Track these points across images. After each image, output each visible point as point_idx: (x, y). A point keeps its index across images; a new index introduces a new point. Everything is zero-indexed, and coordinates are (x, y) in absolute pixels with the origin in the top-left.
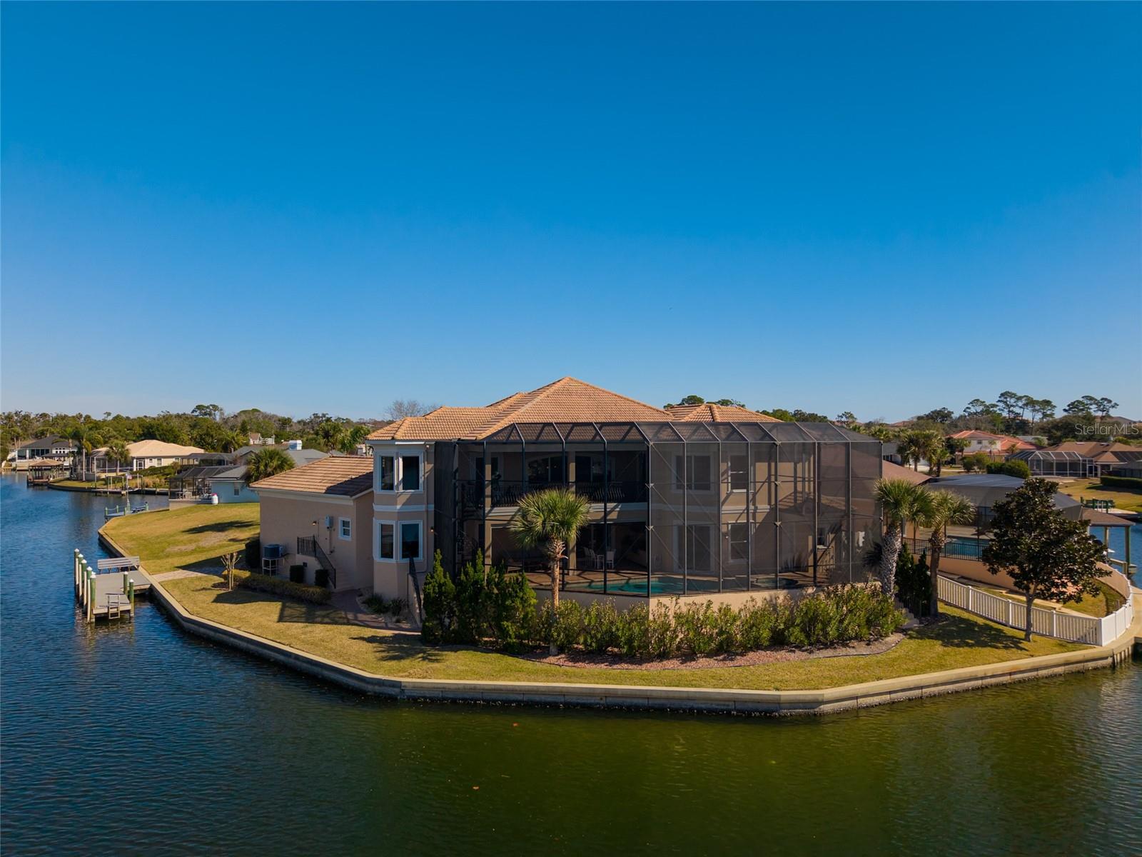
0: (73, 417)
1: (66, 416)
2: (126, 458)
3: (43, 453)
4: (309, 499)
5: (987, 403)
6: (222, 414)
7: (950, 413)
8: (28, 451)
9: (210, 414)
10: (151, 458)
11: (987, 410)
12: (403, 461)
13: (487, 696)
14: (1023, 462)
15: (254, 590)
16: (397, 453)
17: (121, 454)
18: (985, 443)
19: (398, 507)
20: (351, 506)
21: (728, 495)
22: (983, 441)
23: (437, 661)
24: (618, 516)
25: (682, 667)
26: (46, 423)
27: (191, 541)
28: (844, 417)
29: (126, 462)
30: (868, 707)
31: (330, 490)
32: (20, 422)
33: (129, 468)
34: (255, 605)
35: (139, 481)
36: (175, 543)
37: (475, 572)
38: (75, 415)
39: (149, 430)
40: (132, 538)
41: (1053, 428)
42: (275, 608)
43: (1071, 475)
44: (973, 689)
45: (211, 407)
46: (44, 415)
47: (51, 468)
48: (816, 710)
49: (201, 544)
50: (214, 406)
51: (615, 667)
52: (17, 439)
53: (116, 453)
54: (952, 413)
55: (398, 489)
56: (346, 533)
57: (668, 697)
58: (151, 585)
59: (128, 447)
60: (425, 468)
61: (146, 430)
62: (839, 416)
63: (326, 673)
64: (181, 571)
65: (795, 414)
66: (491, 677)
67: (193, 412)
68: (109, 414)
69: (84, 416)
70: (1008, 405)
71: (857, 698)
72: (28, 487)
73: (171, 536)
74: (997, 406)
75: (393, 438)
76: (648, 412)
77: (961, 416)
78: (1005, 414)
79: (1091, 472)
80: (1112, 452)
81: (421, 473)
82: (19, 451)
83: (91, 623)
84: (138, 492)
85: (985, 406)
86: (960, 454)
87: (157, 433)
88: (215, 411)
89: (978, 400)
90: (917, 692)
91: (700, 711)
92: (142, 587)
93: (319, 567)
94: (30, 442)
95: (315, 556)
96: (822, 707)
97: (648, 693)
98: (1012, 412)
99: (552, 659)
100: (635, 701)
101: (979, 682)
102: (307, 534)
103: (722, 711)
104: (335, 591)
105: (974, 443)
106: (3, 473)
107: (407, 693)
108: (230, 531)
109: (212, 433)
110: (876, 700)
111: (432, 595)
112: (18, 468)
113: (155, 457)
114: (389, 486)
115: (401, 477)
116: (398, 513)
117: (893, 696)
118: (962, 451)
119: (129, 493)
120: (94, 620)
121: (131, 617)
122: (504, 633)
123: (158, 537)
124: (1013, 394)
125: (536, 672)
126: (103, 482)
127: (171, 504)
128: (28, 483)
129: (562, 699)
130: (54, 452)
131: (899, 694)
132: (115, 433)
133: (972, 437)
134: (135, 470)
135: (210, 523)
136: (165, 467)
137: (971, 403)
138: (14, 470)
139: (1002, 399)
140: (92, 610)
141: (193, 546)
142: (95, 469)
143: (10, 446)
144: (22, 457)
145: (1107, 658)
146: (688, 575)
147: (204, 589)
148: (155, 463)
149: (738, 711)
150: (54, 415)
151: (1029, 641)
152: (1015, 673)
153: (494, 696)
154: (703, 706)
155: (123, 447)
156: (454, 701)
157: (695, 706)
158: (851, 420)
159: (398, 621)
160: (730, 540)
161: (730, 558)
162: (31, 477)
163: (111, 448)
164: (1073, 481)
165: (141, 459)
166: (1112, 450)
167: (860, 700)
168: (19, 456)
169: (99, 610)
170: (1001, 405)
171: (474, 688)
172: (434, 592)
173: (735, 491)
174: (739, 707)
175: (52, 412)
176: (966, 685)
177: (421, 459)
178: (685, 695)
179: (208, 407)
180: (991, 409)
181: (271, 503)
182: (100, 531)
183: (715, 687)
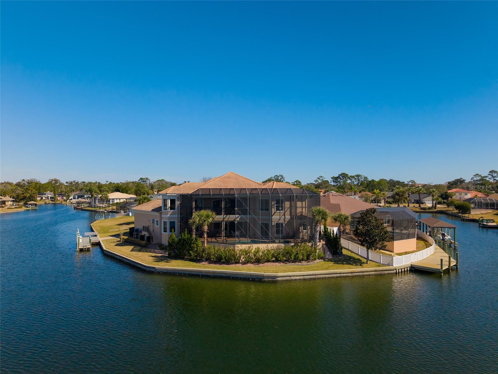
0: (94, 183)
1: (91, 182)
2: (107, 199)
3: (81, 197)
4: (147, 213)
5: (482, 176)
6: (150, 181)
7: (464, 181)
8: (76, 196)
9: (145, 182)
10: (117, 199)
11: (483, 179)
12: (170, 201)
13: (180, 272)
15: (128, 242)
16: (168, 198)
17: (106, 197)
18: (463, 194)
19: (168, 216)
20: (158, 215)
21: (275, 213)
22: (462, 194)
23: (169, 262)
24: (240, 219)
26: (84, 185)
27: (117, 228)
28: (411, 183)
29: (108, 201)
30: (295, 280)
31: (153, 210)
32: (75, 185)
33: (109, 203)
34: (126, 247)
35: (111, 207)
36: (113, 228)
37: (184, 236)
38: (94, 182)
39: (118, 188)
40: (100, 227)
42: (131, 247)
43: (491, 209)
44: (336, 277)
45: (146, 179)
46: (84, 182)
47: (83, 203)
48: (276, 279)
49: (120, 229)
50: (147, 178)
51: (221, 265)
52: (73, 192)
53: (104, 197)
54: (465, 180)
55: (168, 210)
56: (157, 224)
57: (232, 274)
58: (99, 241)
59: (108, 195)
60: (177, 203)
61: (116, 188)
62: (408, 182)
63: (138, 265)
64: (110, 237)
65: (390, 181)
66: (182, 267)
67: (139, 181)
68: (107, 182)
69: (98, 182)
70: (493, 177)
71: (290, 276)
72: (74, 209)
73: (112, 226)
74: (488, 177)
75: (166, 193)
76: (254, 184)
77: (470, 182)
78: (492, 181)
81: (176, 205)
82: (73, 196)
83: (78, 251)
84: (111, 212)
85: (482, 177)
87: (120, 189)
88: (147, 180)
89: (478, 174)
90: (314, 277)
91: (240, 278)
92: (97, 241)
93: (148, 235)
94: (77, 192)
95: (148, 232)
96: (277, 278)
97: (225, 272)
98: (495, 180)
99: (203, 263)
100: (222, 275)
101: (339, 275)
102: (146, 225)
103: (247, 278)
104: (153, 243)
105: (457, 194)
106: (68, 204)
107: (157, 271)
108: (131, 225)
109: (140, 189)
110: (298, 278)
111: (170, 243)
112: (73, 203)
113: (118, 199)
114: (166, 209)
115: (169, 206)
116: (168, 217)
117: (304, 277)
118: (451, 198)
119: (108, 212)
120: (79, 250)
121: (90, 250)
122: (190, 255)
123: (108, 227)
124: (496, 171)
125: (196, 266)
126: (99, 208)
127: (116, 216)
128: (74, 208)
129: (200, 273)
130: (86, 196)
131: (307, 277)
132: (108, 189)
133: (456, 192)
134: (111, 203)
135: (125, 222)
136: (121, 203)
137: (475, 176)
138: (71, 203)
139: (490, 174)
140: (78, 247)
141: (118, 230)
142: (97, 203)
143: (70, 194)
144: (74, 198)
145: (394, 270)
146: (261, 239)
147: (114, 242)
148: (118, 201)
149: (252, 279)
150: (87, 182)
151: (367, 264)
152: (354, 273)
153: (182, 272)
154: (242, 277)
155: (106, 195)
156: (170, 273)
157: (239, 277)
158: (414, 184)
159: (165, 252)
160: (275, 228)
161: (275, 234)
162: (75, 206)
163: (102, 195)
164: (491, 211)
165: (113, 199)
167: (292, 277)
168: (73, 198)
169: (81, 247)
170: (490, 176)
171: (176, 270)
172: (171, 242)
173: (277, 211)
174: (252, 277)
175: (87, 181)
176: (333, 275)
177: (176, 200)
178: (236, 273)
179: (144, 179)
180: (484, 178)
181: (137, 214)
182: (91, 225)
183: (246, 271)
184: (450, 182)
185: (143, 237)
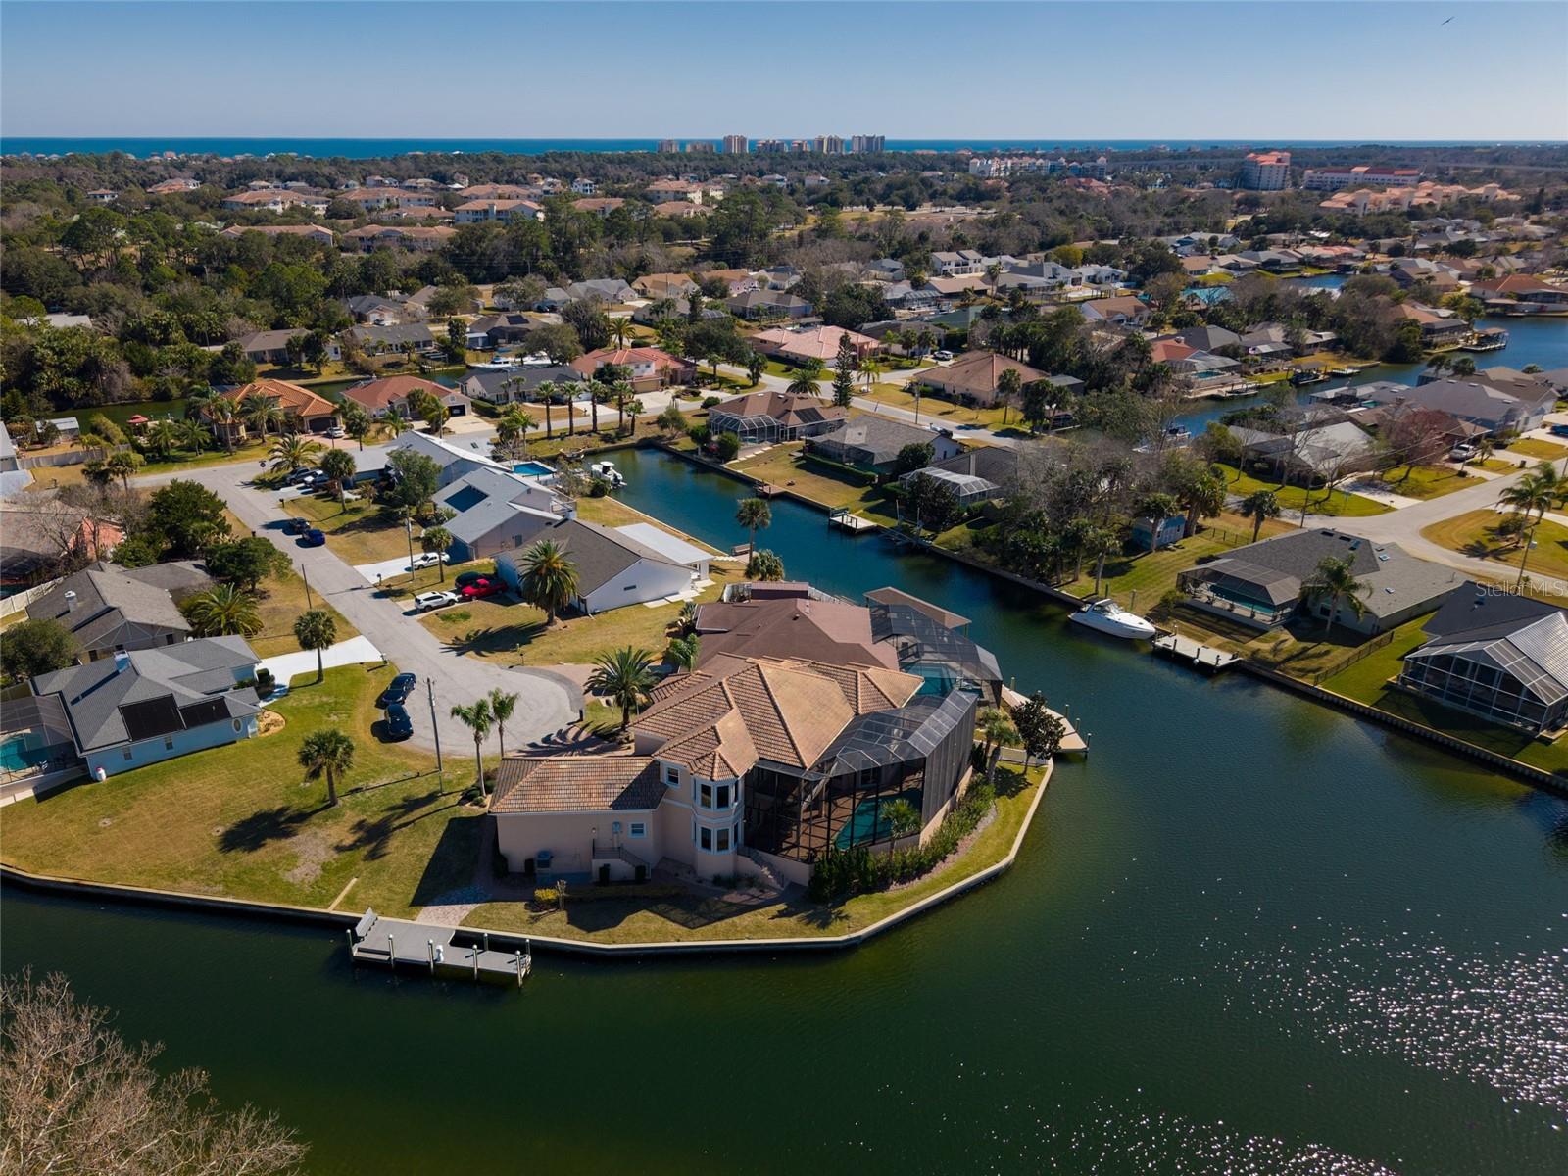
20: (645, 814)
25: (946, 865)
31: (615, 805)
56: (636, 832)
79: (782, 436)
80: (794, 411)
95: (620, 858)
151: (1027, 774)
164: (771, 448)
183: (976, 872)
185: (605, 871)
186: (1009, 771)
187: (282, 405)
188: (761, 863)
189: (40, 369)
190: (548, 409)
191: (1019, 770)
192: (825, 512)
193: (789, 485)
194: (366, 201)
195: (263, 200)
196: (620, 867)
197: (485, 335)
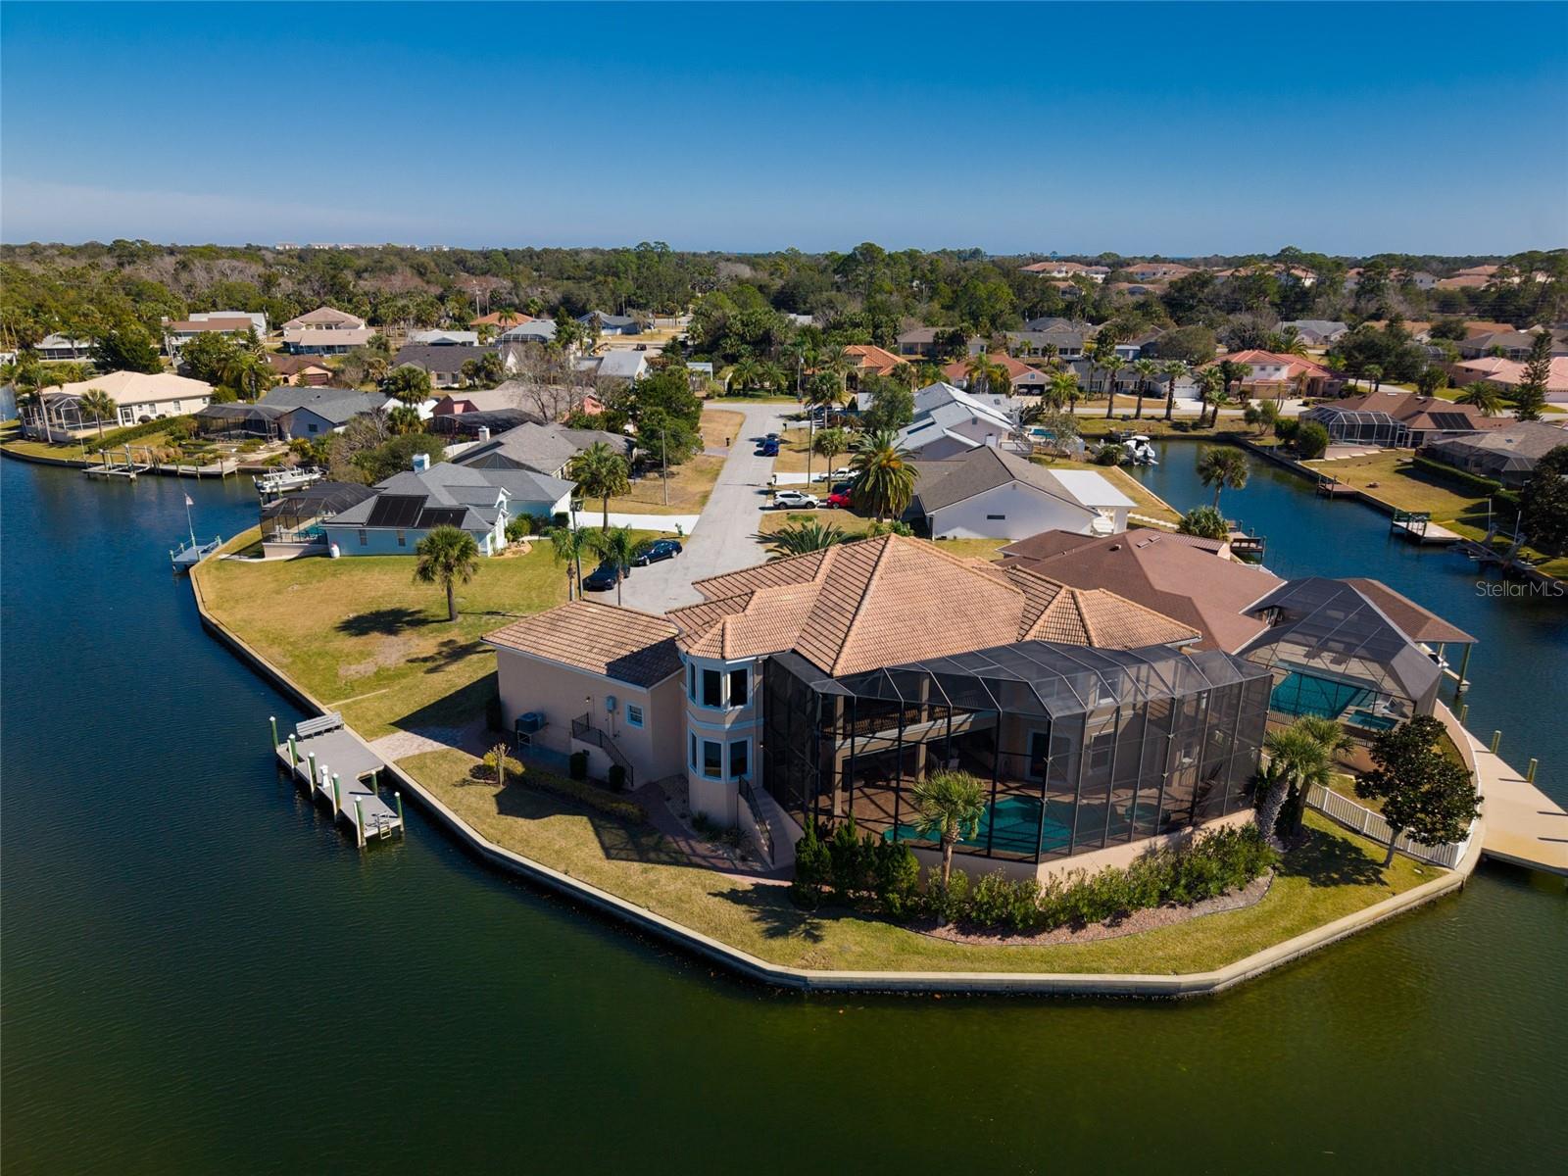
12: (731, 679)
14: (1322, 428)
16: (725, 670)
18: (1270, 369)
19: (727, 726)
24: (970, 726)
25: (1074, 938)
27: (363, 655)
29: (107, 413)
31: (617, 669)
36: (344, 657)
41: (1354, 348)
42: (585, 828)
48: (1211, 991)
49: (381, 661)
55: (726, 707)
56: (635, 719)
58: (386, 766)
60: (754, 682)
64: (404, 733)
73: (327, 640)
75: (723, 657)
79: (1400, 441)
80: (1429, 414)
81: (750, 687)
83: (363, 847)
86: (1237, 383)
93: (610, 763)
95: (601, 746)
99: (943, 931)
104: (633, 790)
107: (812, 986)
108: (406, 634)
114: (717, 705)
115: (729, 693)
116: (728, 731)
118: (1240, 379)
119: (142, 474)
120: (365, 844)
133: (1254, 362)
134: (120, 421)
135: (362, 610)
140: (362, 834)
141: (373, 666)
145: (1457, 882)
147: (466, 781)
148: (147, 410)
151: (1389, 868)
152: (1378, 916)
159: (744, 858)
160: (1092, 758)
164: (1377, 452)
165: (125, 406)
166: (1429, 410)
169: (370, 832)
172: (810, 861)
174: (1140, 991)
177: (751, 675)
183: (1117, 971)
184: (1176, 283)
185: (580, 760)
186: (1358, 851)
187: (864, 364)
188: (759, 817)
189: (727, 336)
190: (1140, 400)
191: (1380, 855)
192: (1387, 512)
193: (1371, 486)
194: (1143, 274)
195: (1048, 269)
196: (601, 761)
197: (1138, 348)
